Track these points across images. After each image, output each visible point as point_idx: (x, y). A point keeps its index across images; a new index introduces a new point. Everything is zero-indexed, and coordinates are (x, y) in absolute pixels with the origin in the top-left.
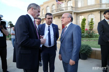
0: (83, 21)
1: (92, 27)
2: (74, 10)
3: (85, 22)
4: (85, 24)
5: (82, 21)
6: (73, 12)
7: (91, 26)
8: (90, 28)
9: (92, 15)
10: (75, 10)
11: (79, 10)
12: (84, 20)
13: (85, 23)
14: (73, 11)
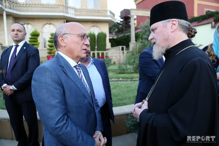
0: (33, 37)
1: (53, 51)
2: (6, 7)
3: (37, 39)
4: (38, 44)
5: (30, 37)
6: (4, 10)
7: (51, 50)
8: (48, 53)
9: (51, 25)
10: (11, 8)
11: (20, 11)
12: (35, 35)
13: (37, 41)
14: (4, 8)
